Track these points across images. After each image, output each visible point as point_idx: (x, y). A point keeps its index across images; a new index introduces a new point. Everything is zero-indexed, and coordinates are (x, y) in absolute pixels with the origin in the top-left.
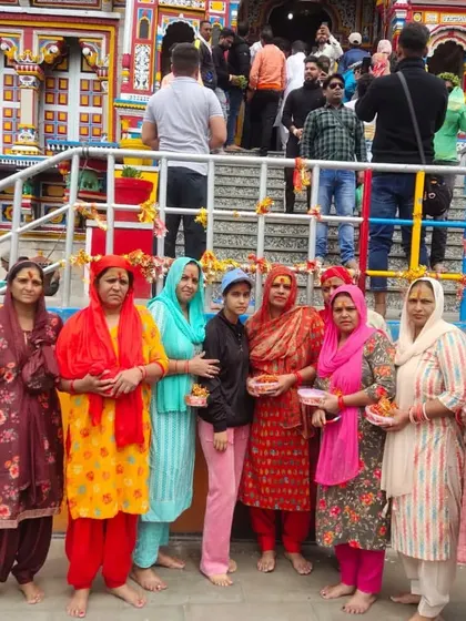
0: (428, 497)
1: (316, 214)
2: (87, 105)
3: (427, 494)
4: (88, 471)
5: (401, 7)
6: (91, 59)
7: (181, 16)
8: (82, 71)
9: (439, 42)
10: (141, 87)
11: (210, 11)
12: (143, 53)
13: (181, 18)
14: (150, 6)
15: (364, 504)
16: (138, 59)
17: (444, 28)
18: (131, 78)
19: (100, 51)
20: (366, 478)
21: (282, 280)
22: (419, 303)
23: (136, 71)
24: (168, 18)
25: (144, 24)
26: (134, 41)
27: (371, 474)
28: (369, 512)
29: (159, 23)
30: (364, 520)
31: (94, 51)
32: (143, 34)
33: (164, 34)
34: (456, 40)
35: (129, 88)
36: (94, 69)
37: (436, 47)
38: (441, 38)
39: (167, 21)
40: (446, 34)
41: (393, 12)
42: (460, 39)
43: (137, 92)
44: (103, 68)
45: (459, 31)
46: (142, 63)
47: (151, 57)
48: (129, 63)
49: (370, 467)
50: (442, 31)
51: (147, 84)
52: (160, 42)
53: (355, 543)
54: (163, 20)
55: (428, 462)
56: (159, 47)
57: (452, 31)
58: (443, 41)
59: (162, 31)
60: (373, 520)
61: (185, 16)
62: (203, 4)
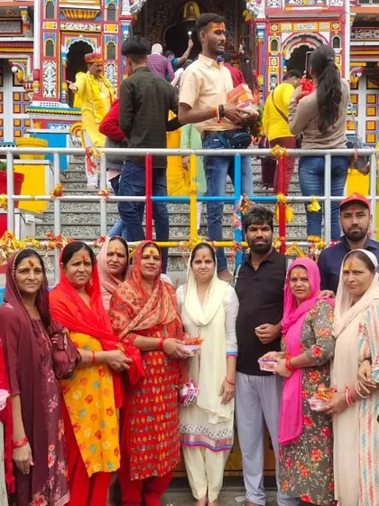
0: (370, 462)
1: (104, 194)
2: (19, 113)
3: (369, 459)
4: (95, 431)
5: (261, 21)
6: (19, 75)
7: (81, 36)
8: (14, 85)
9: (295, 47)
10: (49, 95)
11: (105, 32)
12: (50, 68)
13: (81, 38)
14: (54, 31)
15: (313, 459)
16: (46, 73)
17: (297, 35)
18: (41, 88)
19: (26, 68)
20: (314, 434)
21: (151, 252)
22: (351, 274)
23: (44, 83)
24: (70, 38)
25: (50, 44)
26: (42, 59)
27: (319, 431)
28: (318, 469)
29: (62, 43)
30: (314, 476)
31: (21, 69)
32: (49, 53)
33: (67, 52)
34: (308, 44)
35: (39, 97)
36: (22, 83)
37: (292, 51)
38: (296, 44)
39: (69, 41)
40: (300, 40)
41: (255, 25)
42: (312, 43)
43: (46, 99)
44: (29, 82)
45: (310, 36)
46: (50, 76)
47: (56, 70)
48: (39, 76)
49: (317, 423)
50: (295, 38)
51: (54, 93)
52: (65, 58)
53: (306, 497)
54: (66, 41)
55: (369, 428)
56: (64, 63)
57: (304, 37)
58: (298, 46)
59: (65, 50)
60: (322, 476)
61: (84, 36)
62: (99, 27)
